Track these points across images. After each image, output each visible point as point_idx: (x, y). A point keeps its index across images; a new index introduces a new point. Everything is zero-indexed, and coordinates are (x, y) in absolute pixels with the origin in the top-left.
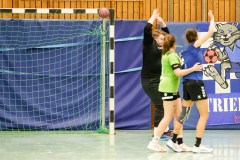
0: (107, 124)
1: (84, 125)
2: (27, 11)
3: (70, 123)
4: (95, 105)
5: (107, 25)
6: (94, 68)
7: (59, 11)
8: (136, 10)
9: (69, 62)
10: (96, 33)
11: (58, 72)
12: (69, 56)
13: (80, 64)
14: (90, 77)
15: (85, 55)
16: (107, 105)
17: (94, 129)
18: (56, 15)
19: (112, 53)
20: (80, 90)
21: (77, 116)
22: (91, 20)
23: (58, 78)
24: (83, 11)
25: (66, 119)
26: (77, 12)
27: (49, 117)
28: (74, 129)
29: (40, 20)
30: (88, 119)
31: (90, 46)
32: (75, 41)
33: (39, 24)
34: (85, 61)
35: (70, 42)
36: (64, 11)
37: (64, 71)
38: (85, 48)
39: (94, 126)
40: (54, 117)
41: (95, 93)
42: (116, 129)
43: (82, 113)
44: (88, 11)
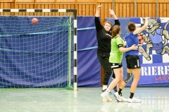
0: (72, 83)
1: (57, 85)
2: (20, 11)
3: (48, 83)
4: (64, 71)
5: (72, 20)
6: (64, 47)
7: (41, 11)
8: (91, 9)
9: (47, 44)
10: (65, 25)
11: (40, 50)
12: (47, 39)
13: (54, 45)
14: (61, 53)
15: (58, 39)
16: (72, 72)
17: (64, 87)
18: (39, 13)
19: (75, 37)
20: (55, 61)
21: (53, 78)
22: (61, 16)
23: (40, 54)
24: (57, 11)
25: (46, 80)
26: (52, 11)
27: (34, 79)
28: (51, 87)
29: (29, 16)
30: (60, 81)
31: (61, 33)
32: (51, 30)
33: (28, 19)
34: (58, 43)
35: (48, 30)
36: (44, 10)
37: (44, 49)
38: (58, 34)
39: (64, 85)
40: (38, 79)
41: (64, 64)
42: (78, 87)
43: (56, 77)
44: (60, 10)
